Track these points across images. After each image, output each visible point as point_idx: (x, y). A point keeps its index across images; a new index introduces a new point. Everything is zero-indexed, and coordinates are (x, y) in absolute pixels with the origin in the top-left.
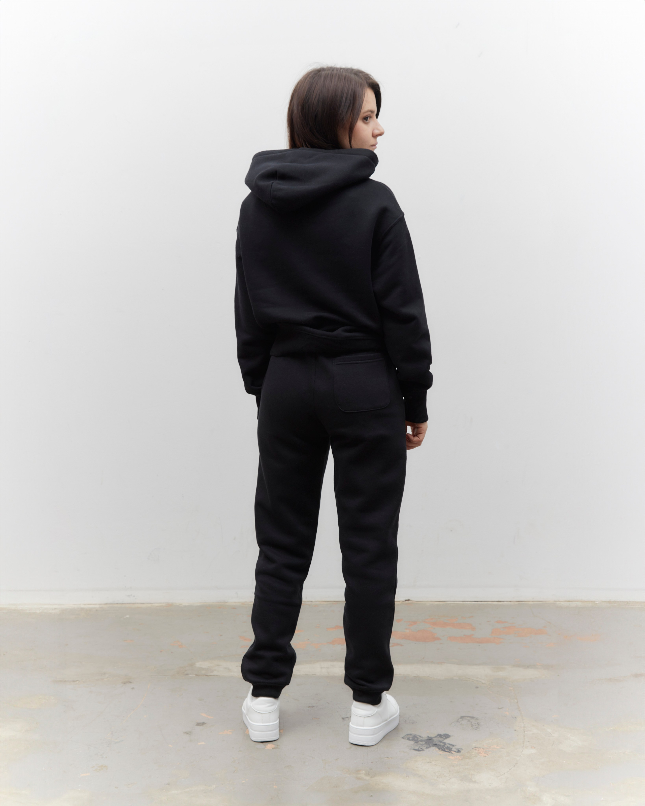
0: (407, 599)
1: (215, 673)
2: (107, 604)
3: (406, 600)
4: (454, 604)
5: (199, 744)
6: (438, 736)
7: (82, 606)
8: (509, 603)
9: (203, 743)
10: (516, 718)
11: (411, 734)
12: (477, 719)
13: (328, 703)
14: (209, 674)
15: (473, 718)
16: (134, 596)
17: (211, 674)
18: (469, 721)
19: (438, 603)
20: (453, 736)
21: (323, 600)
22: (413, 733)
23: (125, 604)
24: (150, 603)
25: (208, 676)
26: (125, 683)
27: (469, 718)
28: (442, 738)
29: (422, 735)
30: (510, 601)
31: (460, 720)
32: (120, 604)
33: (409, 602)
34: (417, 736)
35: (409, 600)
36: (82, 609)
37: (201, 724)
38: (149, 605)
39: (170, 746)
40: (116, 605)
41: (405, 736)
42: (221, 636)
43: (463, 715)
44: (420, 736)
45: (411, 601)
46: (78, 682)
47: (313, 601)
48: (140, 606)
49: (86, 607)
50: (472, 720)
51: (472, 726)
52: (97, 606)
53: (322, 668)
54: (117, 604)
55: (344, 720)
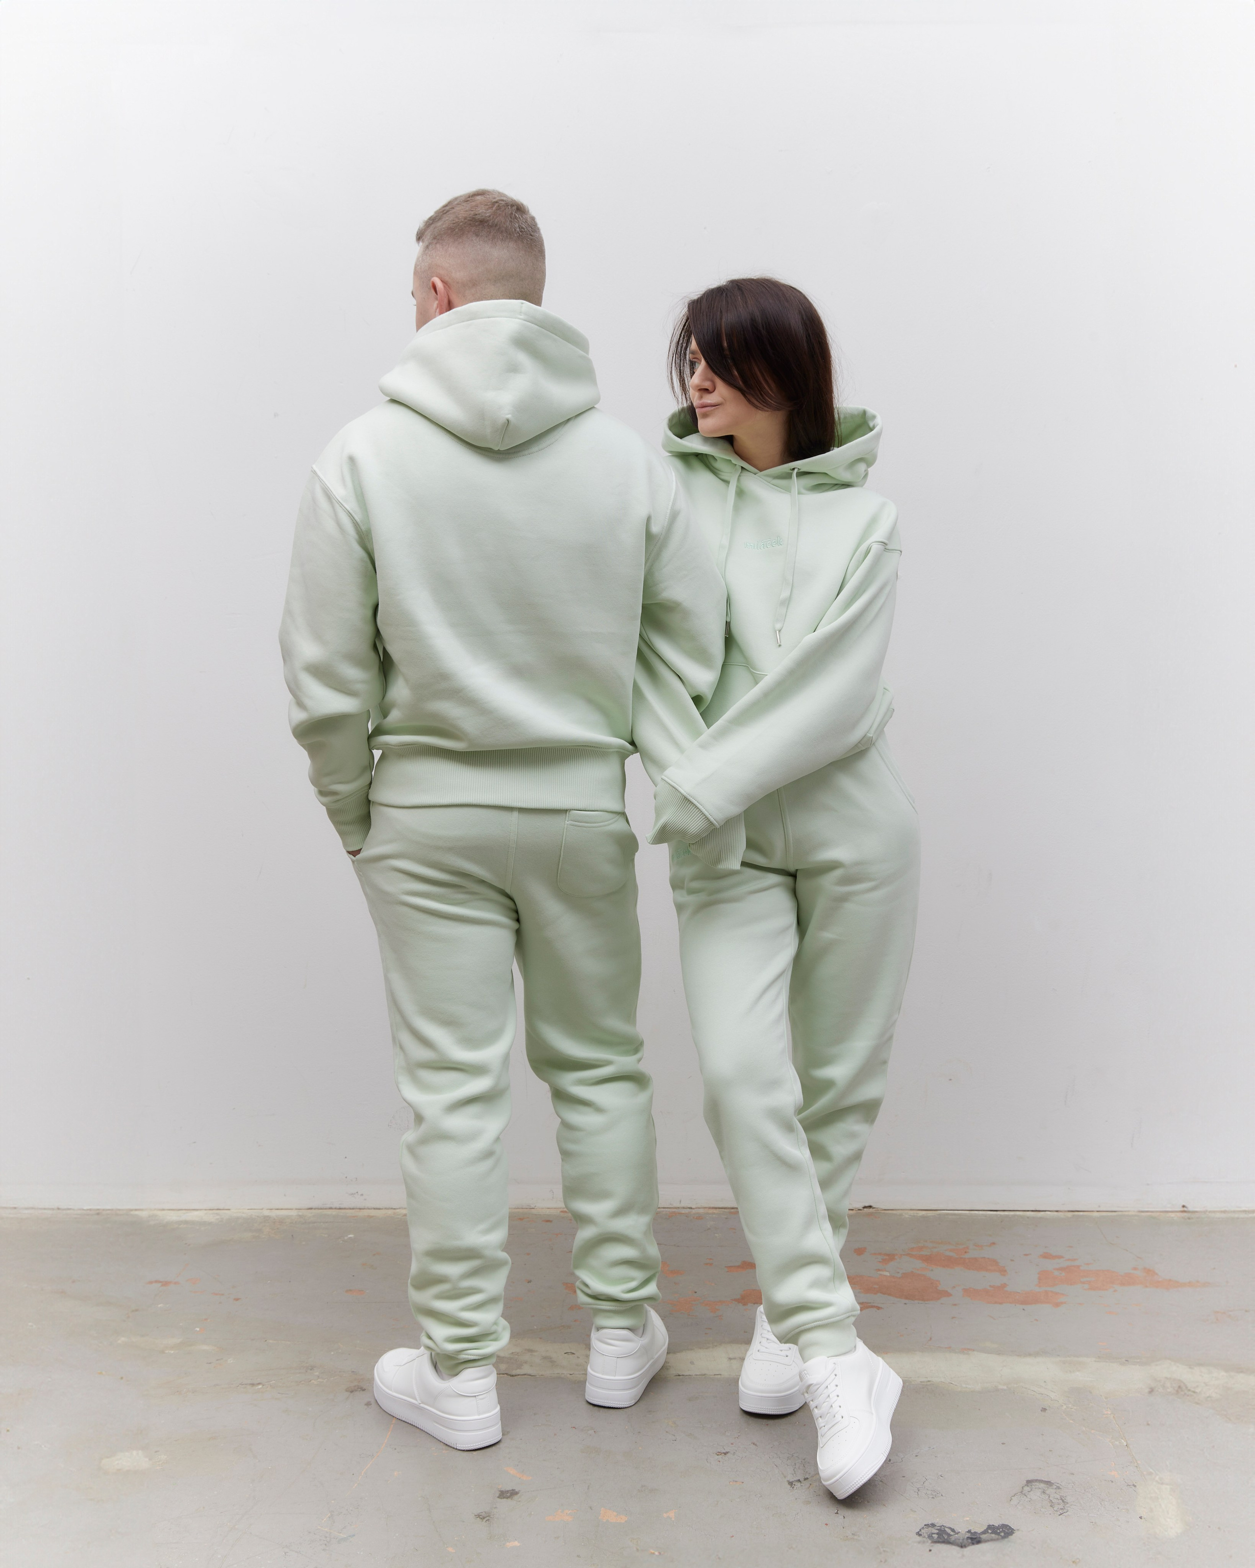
0: (867, 1205)
1: (526, 1369)
2: (311, 1209)
3: (865, 1207)
4: (955, 1214)
5: (510, 1545)
6: (990, 1531)
7: (266, 1213)
8: (1056, 1213)
9: (516, 1543)
10: (1135, 1486)
11: (933, 1525)
12: (1058, 1488)
13: (754, 1444)
14: (514, 1373)
15: (1049, 1483)
16: (362, 1195)
17: (518, 1372)
18: (1044, 1492)
19: (924, 1213)
20: (1018, 1530)
21: (712, 1206)
22: (939, 1522)
23: (345, 1209)
24: (392, 1209)
25: (513, 1376)
26: (352, 1392)
27: (1042, 1485)
28: (998, 1534)
29: (957, 1529)
30: (1057, 1211)
31: (1027, 1489)
32: (336, 1209)
33: (871, 1210)
34: (946, 1529)
35: (870, 1207)
36: (266, 1219)
37: (508, 1494)
38: (390, 1212)
39: (450, 1550)
40: (329, 1212)
41: (923, 1528)
42: (529, 1282)
43: (1031, 1477)
44: (953, 1530)
45: (874, 1209)
46: (260, 1386)
47: (693, 1207)
48: (373, 1213)
49: (274, 1214)
50: (1050, 1491)
51: (1051, 1506)
52: (294, 1213)
53: (730, 1359)
54: (331, 1208)
55: (793, 1487)
